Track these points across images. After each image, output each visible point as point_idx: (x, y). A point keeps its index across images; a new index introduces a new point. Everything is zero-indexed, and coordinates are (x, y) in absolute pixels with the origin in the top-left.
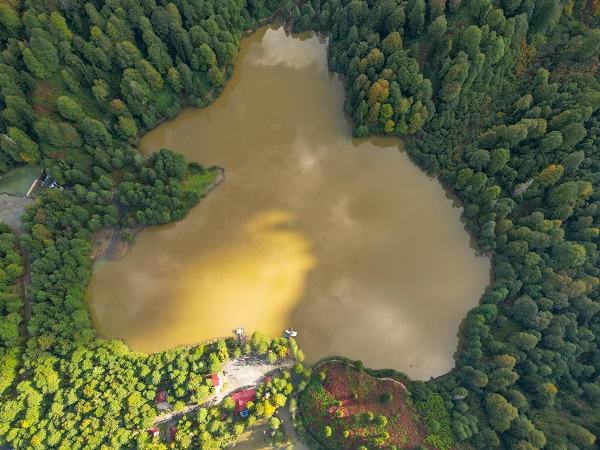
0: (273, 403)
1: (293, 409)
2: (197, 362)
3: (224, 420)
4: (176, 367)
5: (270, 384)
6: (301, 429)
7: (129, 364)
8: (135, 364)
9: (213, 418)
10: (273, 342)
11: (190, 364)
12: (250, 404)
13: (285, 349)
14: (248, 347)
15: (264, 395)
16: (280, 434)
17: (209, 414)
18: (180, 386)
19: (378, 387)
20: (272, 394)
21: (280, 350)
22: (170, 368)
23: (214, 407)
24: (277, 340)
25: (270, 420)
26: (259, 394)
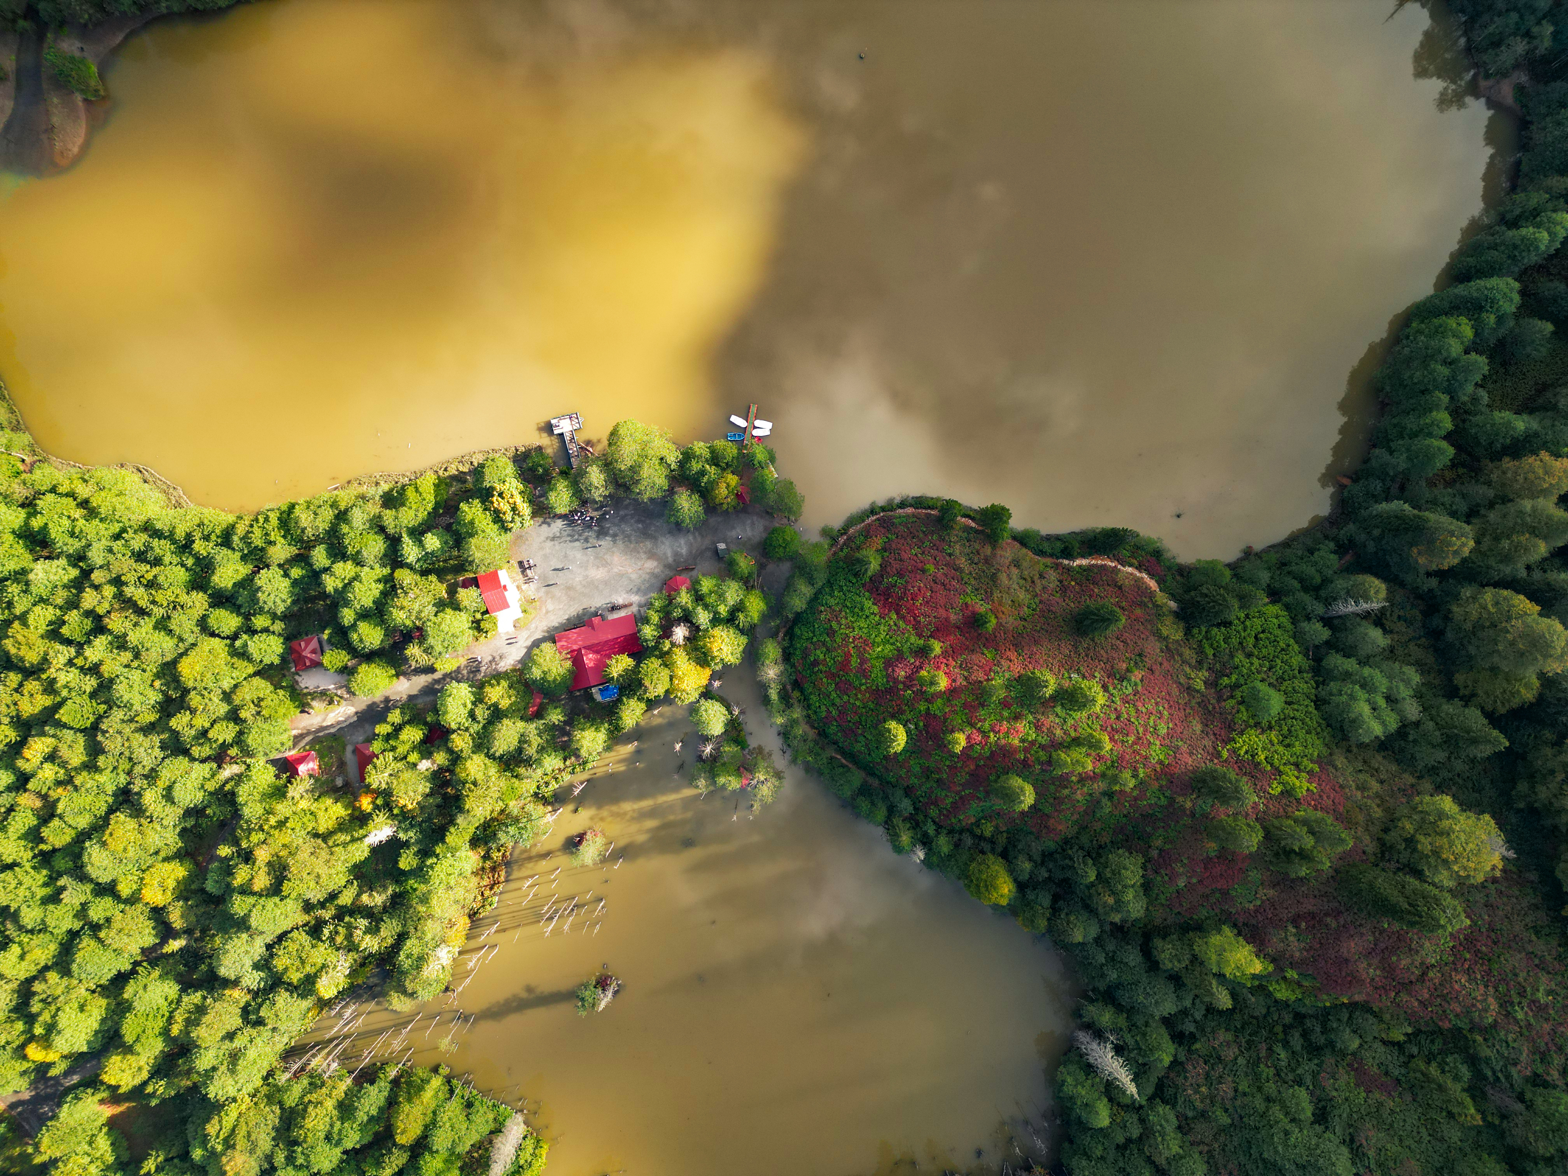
0: (702, 658)
1: (771, 672)
2: (417, 533)
3: (538, 715)
4: (338, 552)
5: (684, 598)
6: (800, 730)
7: (162, 547)
8: (185, 546)
9: (497, 714)
10: (687, 456)
11: (394, 542)
12: (620, 664)
13: (733, 479)
14: (596, 477)
15: (666, 631)
16: (729, 749)
17: (479, 699)
18: (364, 615)
19: (1063, 589)
20: (695, 629)
21: (713, 484)
22: (320, 556)
23: (498, 676)
24: (700, 448)
25: (693, 709)
26: (648, 632)
